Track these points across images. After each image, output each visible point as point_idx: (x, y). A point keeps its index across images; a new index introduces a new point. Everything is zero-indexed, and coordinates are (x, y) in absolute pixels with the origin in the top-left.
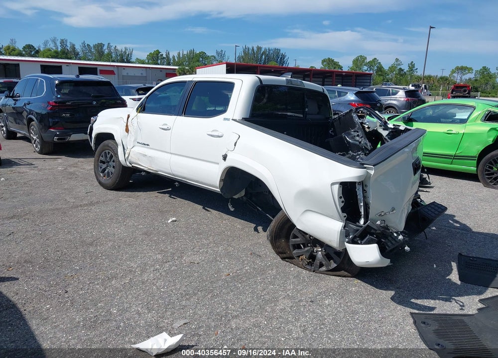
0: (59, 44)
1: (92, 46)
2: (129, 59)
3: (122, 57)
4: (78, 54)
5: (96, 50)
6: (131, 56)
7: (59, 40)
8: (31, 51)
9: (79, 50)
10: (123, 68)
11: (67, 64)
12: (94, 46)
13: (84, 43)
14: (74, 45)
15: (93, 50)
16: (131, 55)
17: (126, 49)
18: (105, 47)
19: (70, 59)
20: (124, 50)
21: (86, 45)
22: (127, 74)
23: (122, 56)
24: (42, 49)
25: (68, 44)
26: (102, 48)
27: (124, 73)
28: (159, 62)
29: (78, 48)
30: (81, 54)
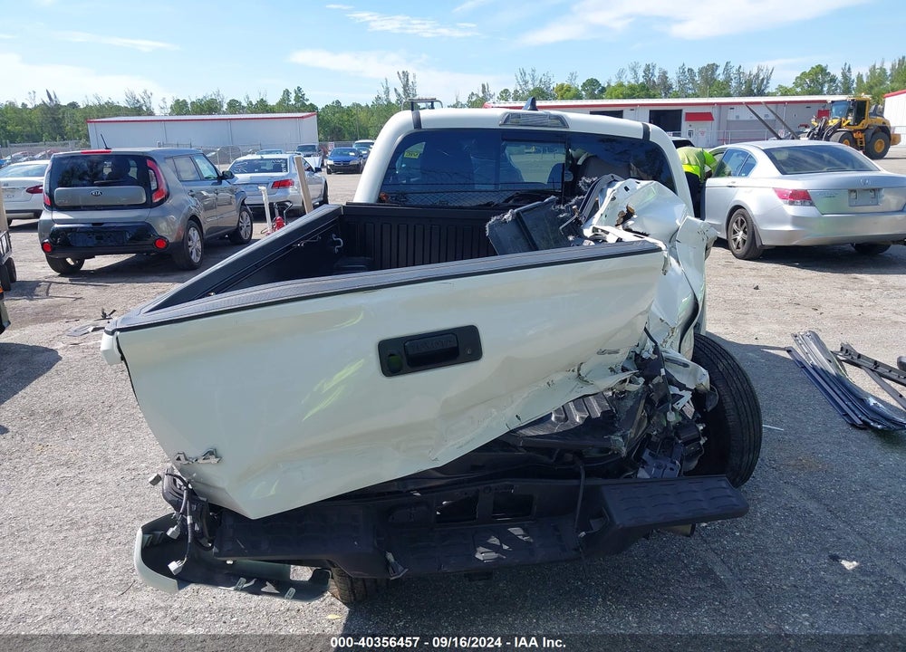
0: (641, 74)
1: (696, 70)
2: (763, 88)
3: (750, 86)
4: (670, 87)
5: (703, 77)
6: (768, 83)
7: (643, 67)
8: (594, 90)
9: (673, 81)
10: (730, 106)
11: (632, 108)
12: (700, 72)
13: (683, 68)
14: (665, 73)
15: (697, 78)
16: (768, 80)
17: (760, 70)
18: (720, 71)
19: (654, 97)
20: (754, 72)
21: (686, 70)
22: (737, 117)
23: (749, 83)
24: (613, 84)
25: (657, 74)
26: (713, 73)
27: (732, 116)
28: (825, 89)
29: (673, 77)
30: (676, 87)
